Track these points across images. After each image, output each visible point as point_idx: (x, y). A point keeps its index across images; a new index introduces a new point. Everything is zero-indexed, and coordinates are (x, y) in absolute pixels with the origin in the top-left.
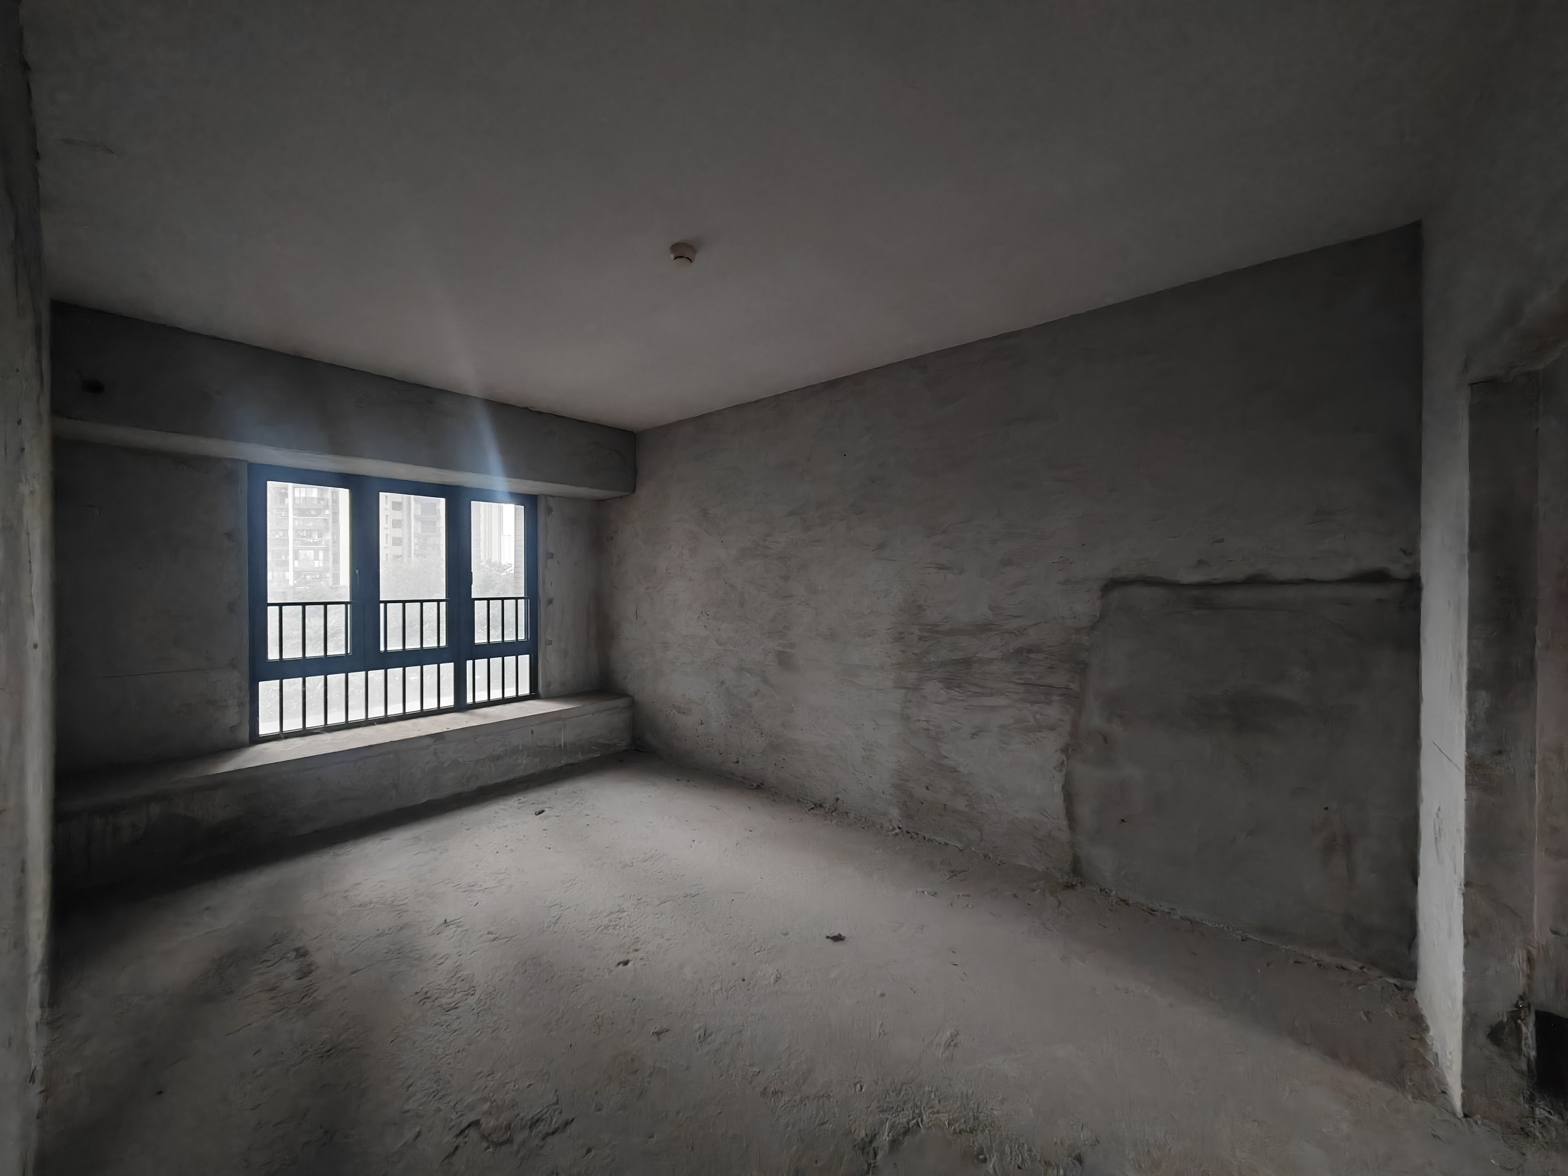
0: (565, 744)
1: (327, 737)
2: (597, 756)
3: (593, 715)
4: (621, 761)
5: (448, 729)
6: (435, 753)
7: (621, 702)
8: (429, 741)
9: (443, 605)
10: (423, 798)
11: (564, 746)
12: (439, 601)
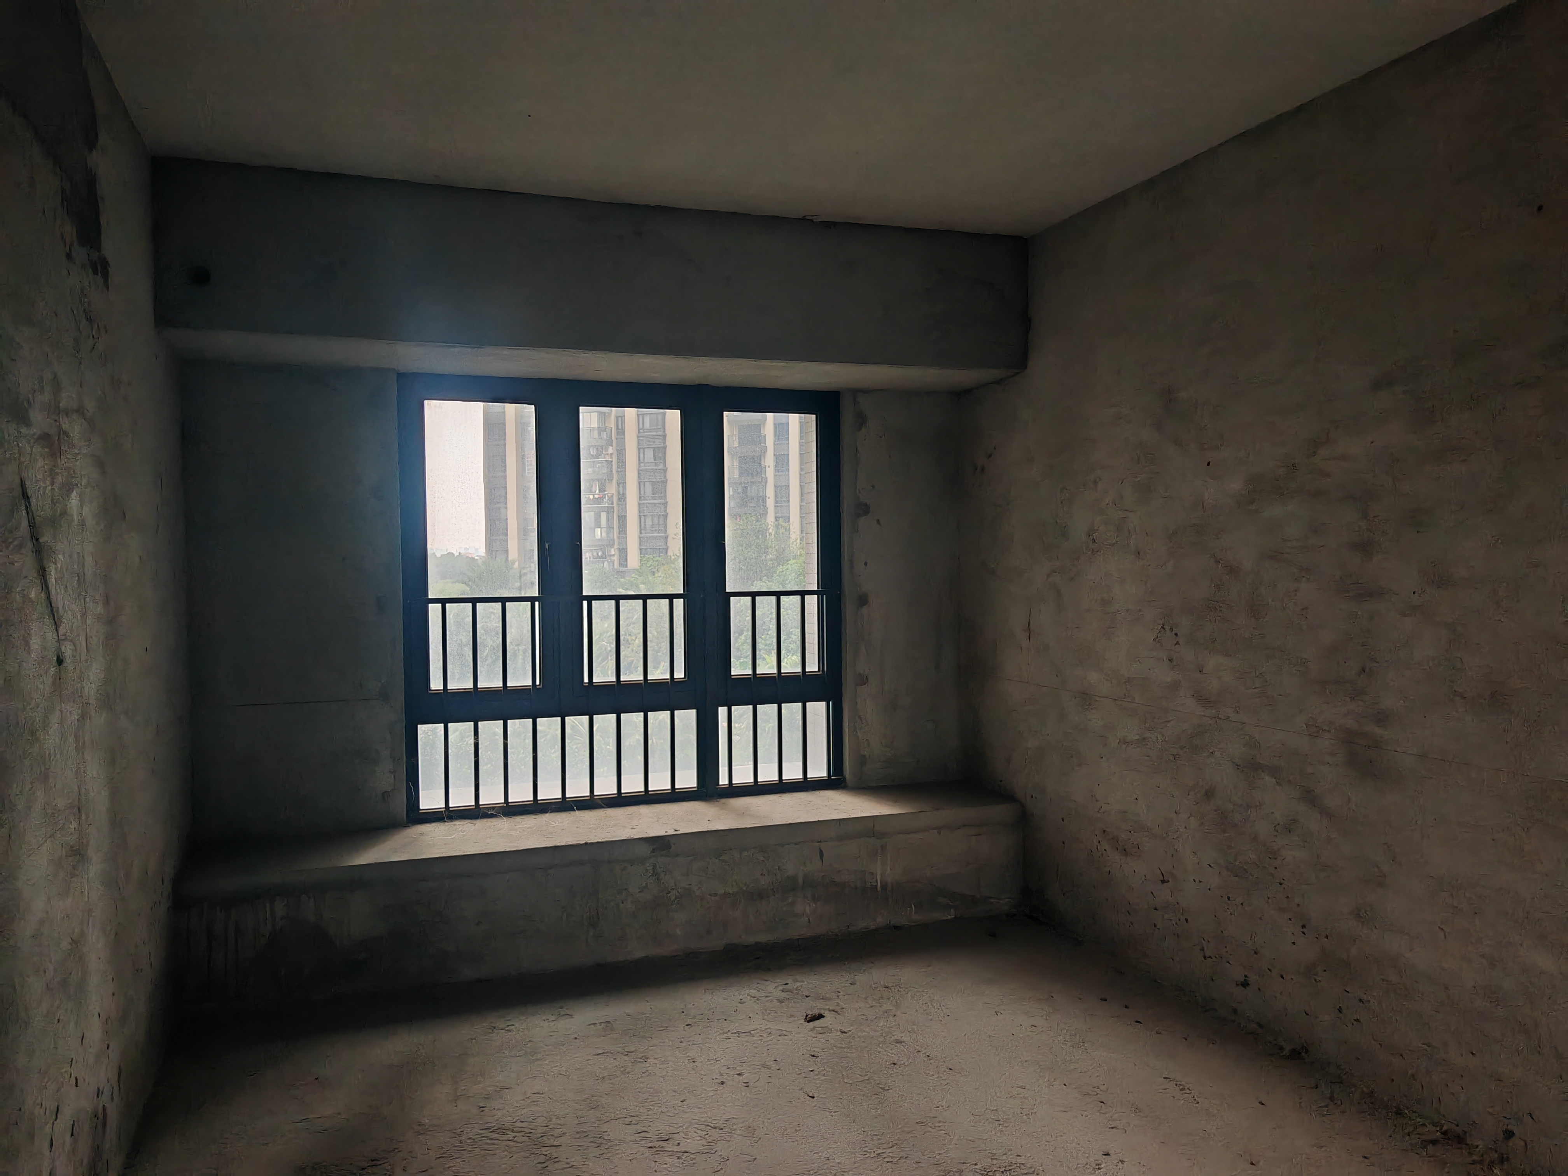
0: (884, 887)
1: (503, 824)
2: (949, 917)
3: (939, 833)
4: (993, 935)
5: (676, 831)
6: (655, 874)
7: (998, 812)
8: (646, 850)
9: (679, 604)
10: (637, 951)
11: (882, 887)
12: (671, 597)
